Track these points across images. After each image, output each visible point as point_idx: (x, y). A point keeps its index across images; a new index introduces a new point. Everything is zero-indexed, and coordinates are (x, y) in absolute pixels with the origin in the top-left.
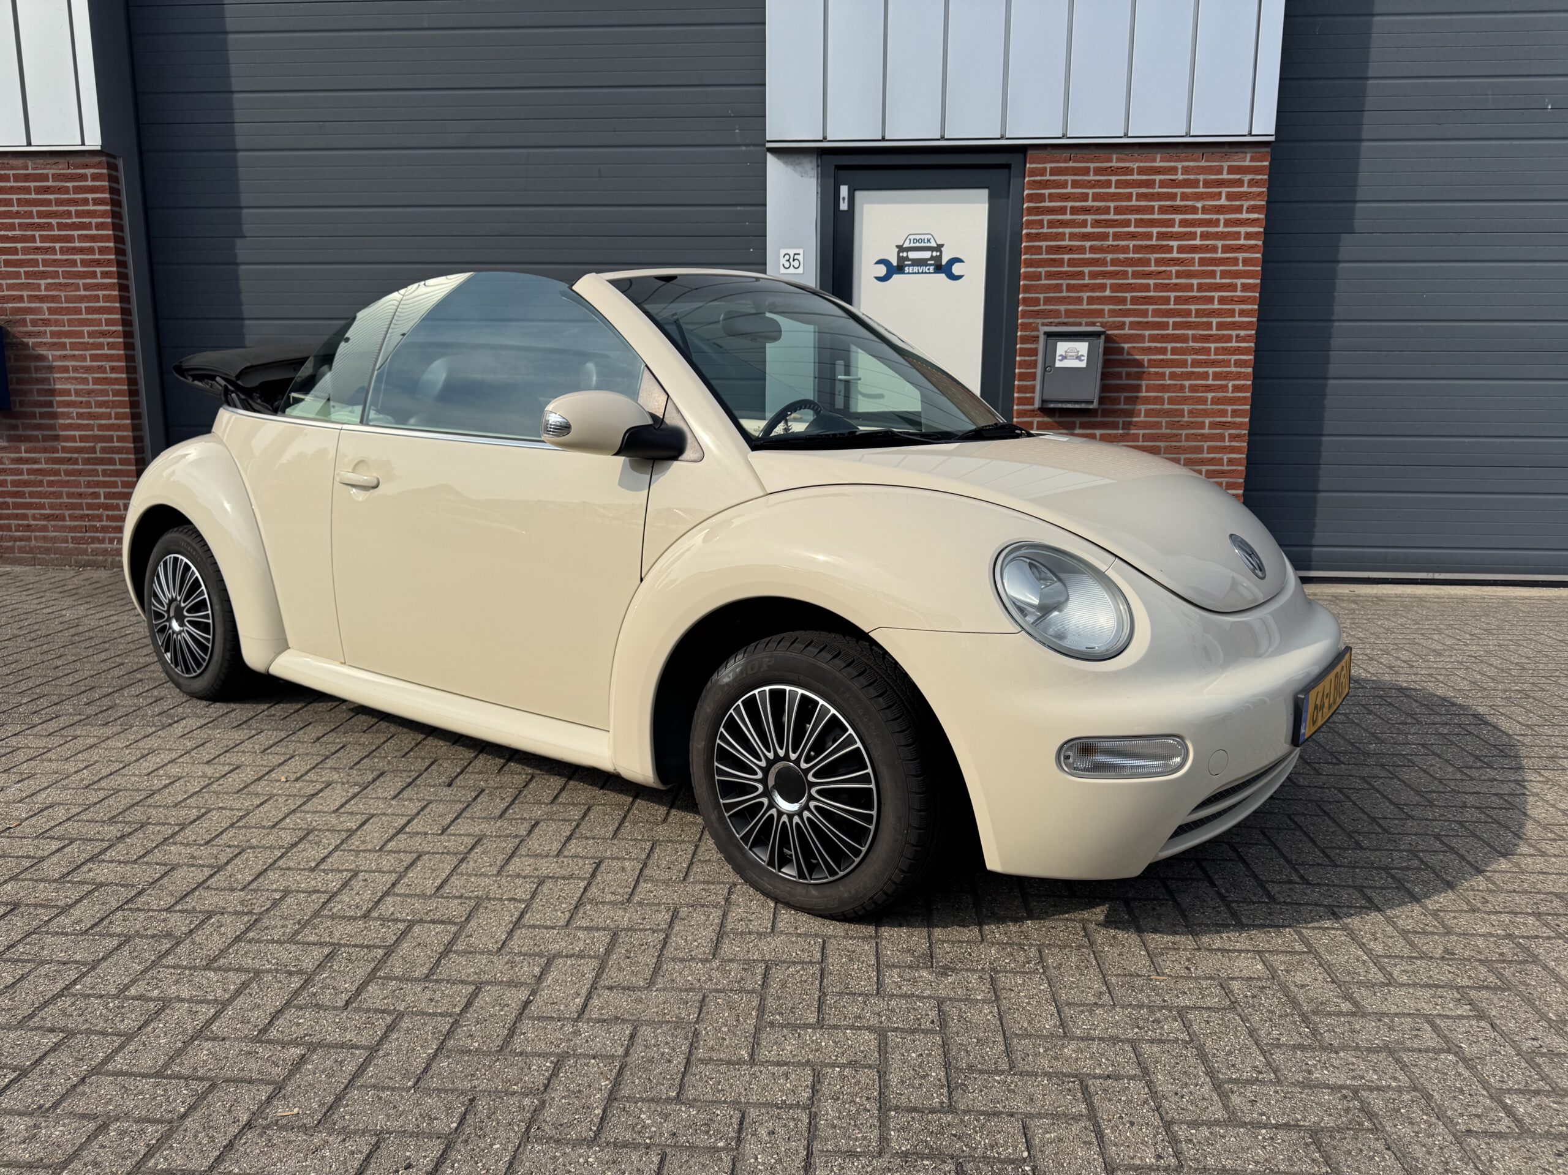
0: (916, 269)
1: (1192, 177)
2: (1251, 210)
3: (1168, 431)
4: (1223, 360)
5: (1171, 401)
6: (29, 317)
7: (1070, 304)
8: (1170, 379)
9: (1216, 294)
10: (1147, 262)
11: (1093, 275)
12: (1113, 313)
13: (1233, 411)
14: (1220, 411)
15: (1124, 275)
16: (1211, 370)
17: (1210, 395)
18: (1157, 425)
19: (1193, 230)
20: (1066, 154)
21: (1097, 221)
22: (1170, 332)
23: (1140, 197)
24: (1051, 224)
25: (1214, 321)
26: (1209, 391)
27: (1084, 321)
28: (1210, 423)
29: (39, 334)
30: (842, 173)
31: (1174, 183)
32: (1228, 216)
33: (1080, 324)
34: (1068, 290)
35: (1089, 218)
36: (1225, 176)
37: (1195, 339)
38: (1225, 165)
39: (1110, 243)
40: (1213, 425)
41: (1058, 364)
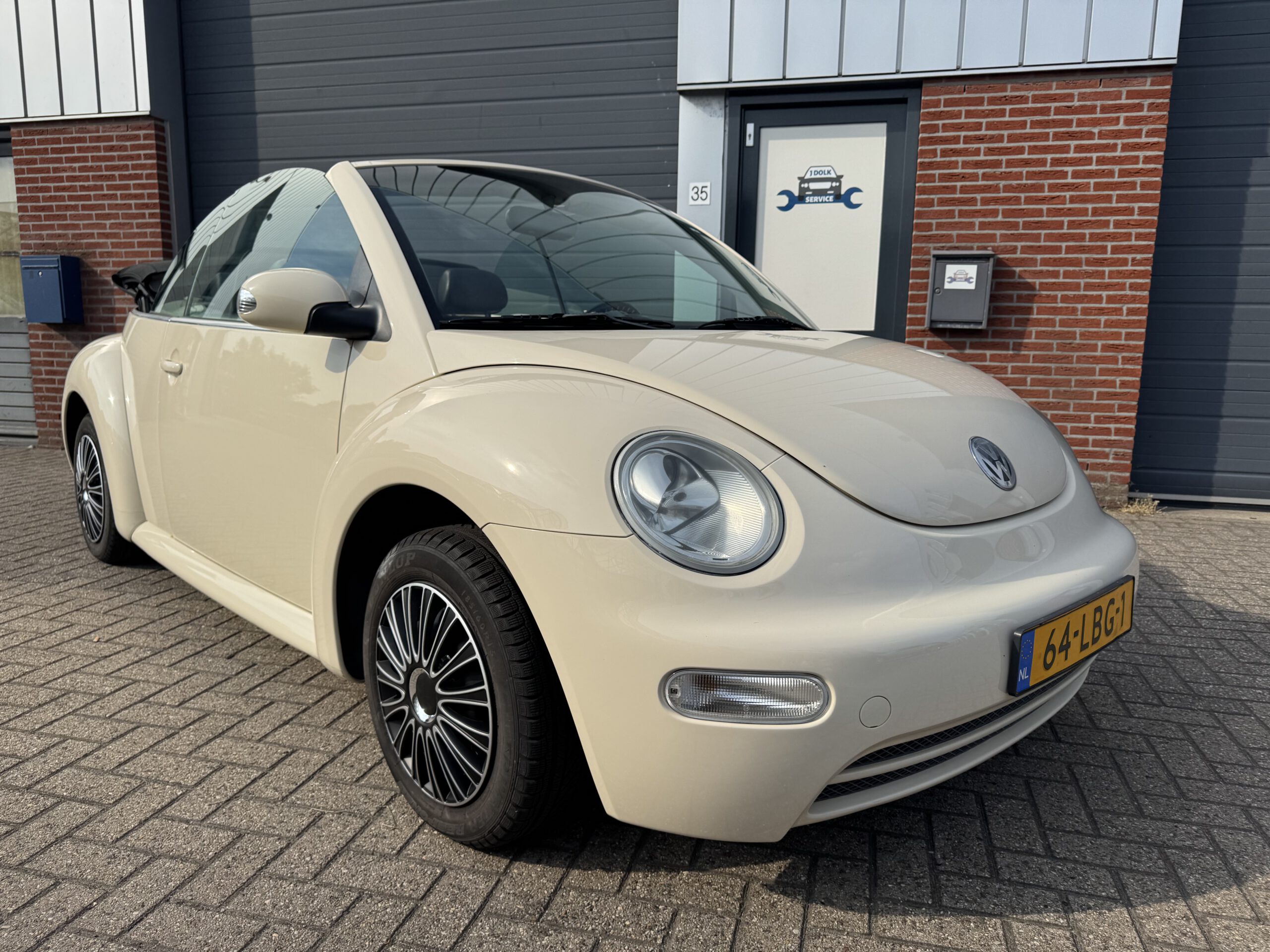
0: (816, 199)
1: (1089, 103)
2: (1150, 134)
3: (1059, 353)
4: (1118, 284)
5: (1063, 323)
6: (98, 250)
7: (962, 229)
8: (1062, 302)
9: (1112, 219)
10: (1041, 188)
11: (985, 201)
12: (1005, 238)
13: (1127, 334)
14: (1112, 333)
15: (1017, 200)
16: (1104, 294)
17: (1103, 318)
18: (1048, 347)
19: (1088, 155)
20: (960, 85)
21: (990, 149)
22: (1063, 256)
23: (1034, 124)
24: (944, 153)
25: (1109, 245)
26: (1103, 314)
27: (976, 245)
28: (1103, 345)
29: (104, 264)
30: (749, 113)
31: (1070, 110)
32: (1126, 141)
33: (972, 248)
34: (960, 216)
35: (982, 146)
36: (1124, 101)
37: (1089, 262)
38: (1124, 90)
39: (1003, 170)
40: (1106, 348)
41: (947, 286)
